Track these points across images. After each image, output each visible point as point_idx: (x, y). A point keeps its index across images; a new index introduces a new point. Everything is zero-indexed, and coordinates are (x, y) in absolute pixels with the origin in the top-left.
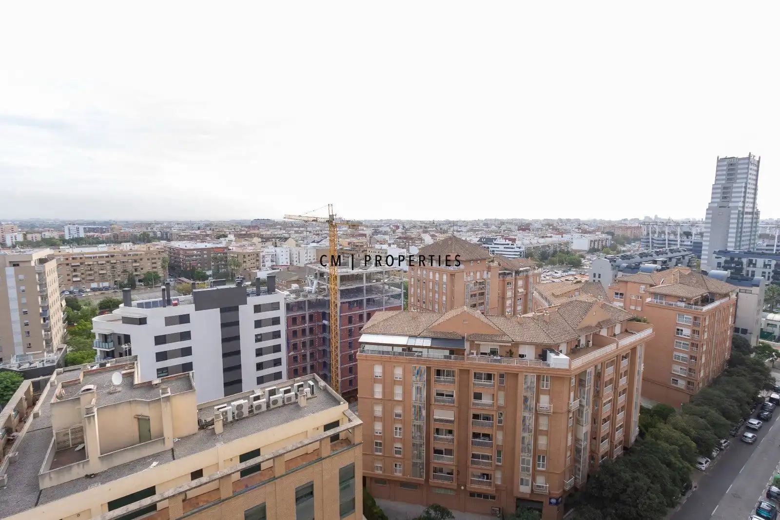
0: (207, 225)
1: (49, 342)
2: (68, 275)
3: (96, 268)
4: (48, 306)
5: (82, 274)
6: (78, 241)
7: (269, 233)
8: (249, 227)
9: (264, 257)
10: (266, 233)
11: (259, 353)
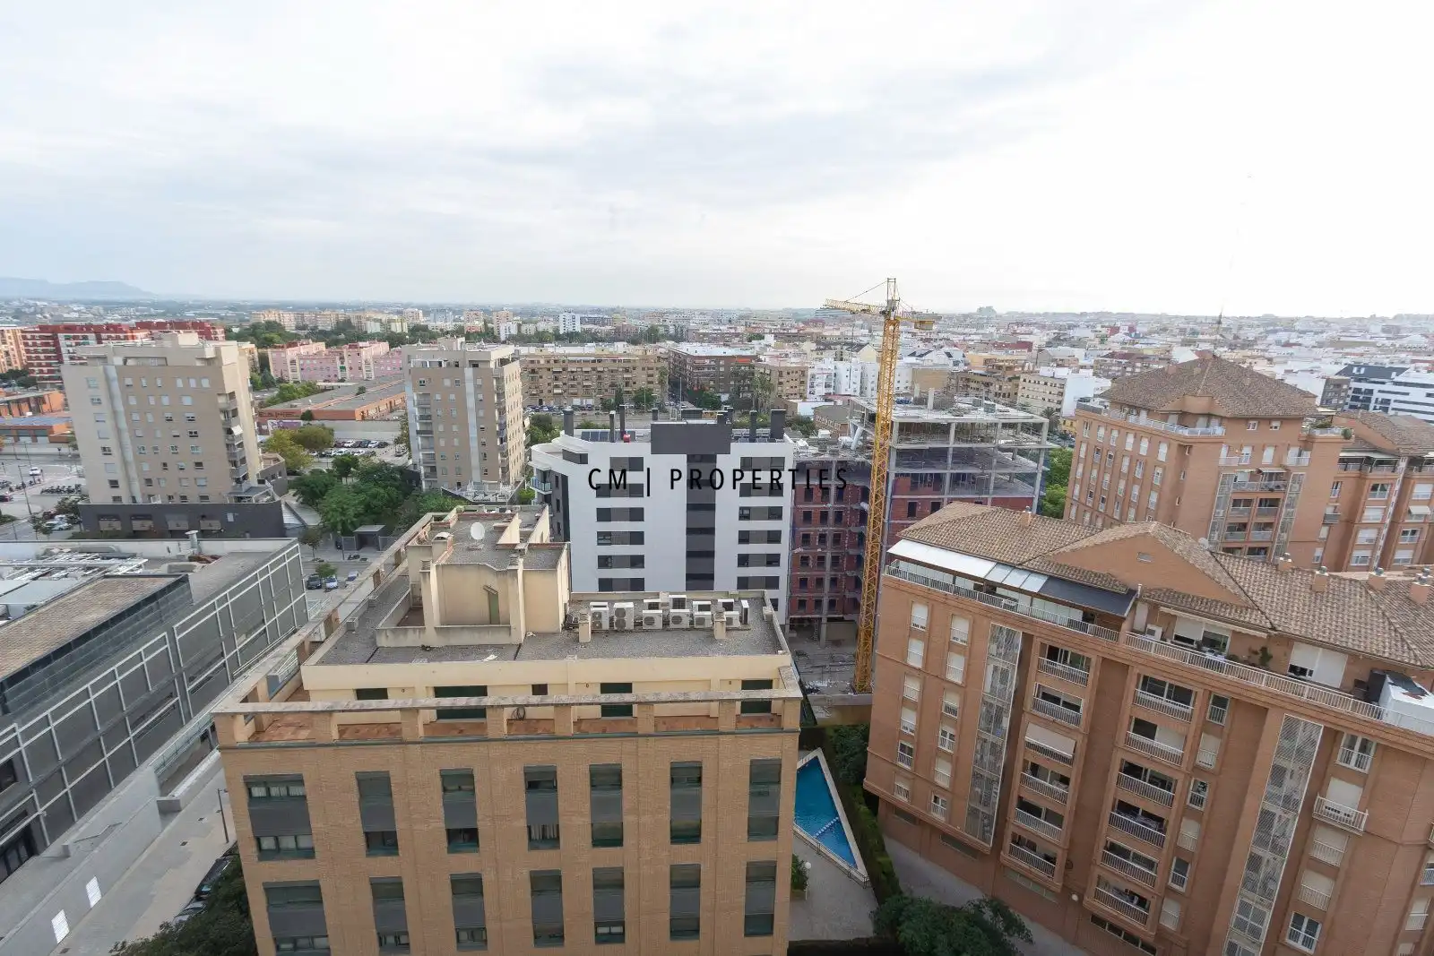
0: (742, 317)
1: (505, 470)
2: (549, 384)
3: (580, 378)
4: (505, 423)
5: (565, 384)
6: (571, 338)
7: (837, 333)
8: (806, 323)
9: (813, 376)
10: (830, 332)
11: (744, 538)
